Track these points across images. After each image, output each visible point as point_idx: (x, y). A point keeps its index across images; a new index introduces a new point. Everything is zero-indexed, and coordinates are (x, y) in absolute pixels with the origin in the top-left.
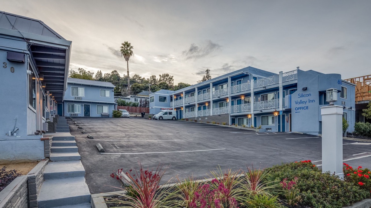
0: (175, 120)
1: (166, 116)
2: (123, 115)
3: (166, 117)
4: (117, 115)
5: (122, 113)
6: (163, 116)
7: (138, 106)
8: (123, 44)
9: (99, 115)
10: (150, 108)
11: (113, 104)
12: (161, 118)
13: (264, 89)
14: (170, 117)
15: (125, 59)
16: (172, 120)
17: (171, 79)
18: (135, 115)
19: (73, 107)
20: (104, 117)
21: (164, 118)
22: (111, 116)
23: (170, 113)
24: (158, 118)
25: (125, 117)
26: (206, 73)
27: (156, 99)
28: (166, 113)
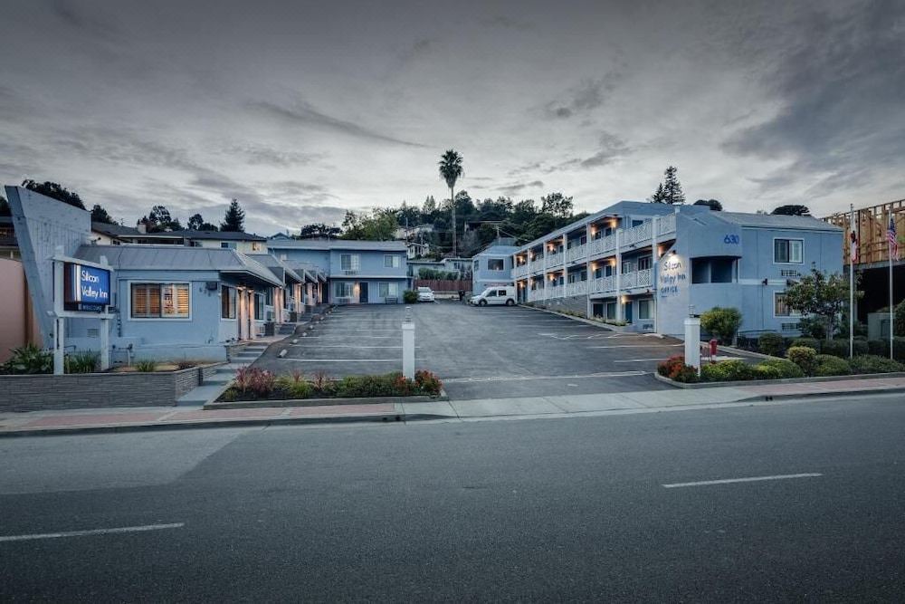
0: (514, 305)
1: (493, 298)
2: (421, 299)
3: (492, 300)
4: (411, 299)
5: (421, 294)
6: (487, 299)
7: (456, 277)
8: (444, 156)
9: (382, 300)
10: (474, 282)
11: (404, 279)
12: (483, 303)
13: (632, 249)
14: (503, 299)
15: (446, 185)
16: (506, 305)
17: (568, 203)
18: (450, 296)
19: (343, 285)
20: (392, 303)
21: (489, 303)
22: (401, 301)
23: (503, 293)
24: (477, 303)
25: (427, 301)
26: (666, 176)
27: (484, 265)
28: (493, 293)
